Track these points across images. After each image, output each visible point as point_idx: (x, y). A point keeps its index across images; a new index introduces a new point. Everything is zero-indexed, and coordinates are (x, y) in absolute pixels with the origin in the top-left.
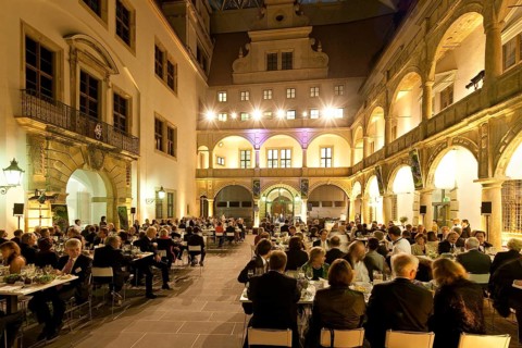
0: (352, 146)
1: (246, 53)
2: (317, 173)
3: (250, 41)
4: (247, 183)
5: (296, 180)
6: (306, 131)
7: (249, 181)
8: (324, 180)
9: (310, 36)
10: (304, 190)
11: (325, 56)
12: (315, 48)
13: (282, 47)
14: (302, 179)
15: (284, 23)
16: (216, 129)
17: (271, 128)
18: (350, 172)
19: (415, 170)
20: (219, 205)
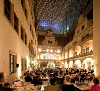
0: (62, 57)
1: (44, 40)
2: (57, 61)
3: (45, 38)
4: (46, 62)
5: (54, 61)
6: (55, 54)
7: (46, 61)
8: (58, 62)
9: (55, 39)
10: (55, 63)
11: (57, 42)
12: (56, 41)
13: (50, 40)
14: (55, 62)
15: (51, 36)
16: (41, 52)
17: (50, 53)
18: (61, 61)
19: (73, 62)
20: (41, 65)
